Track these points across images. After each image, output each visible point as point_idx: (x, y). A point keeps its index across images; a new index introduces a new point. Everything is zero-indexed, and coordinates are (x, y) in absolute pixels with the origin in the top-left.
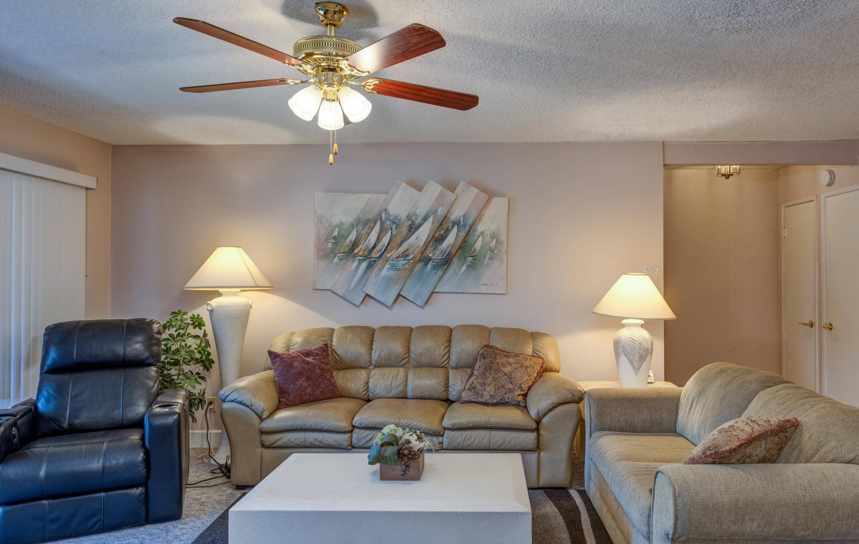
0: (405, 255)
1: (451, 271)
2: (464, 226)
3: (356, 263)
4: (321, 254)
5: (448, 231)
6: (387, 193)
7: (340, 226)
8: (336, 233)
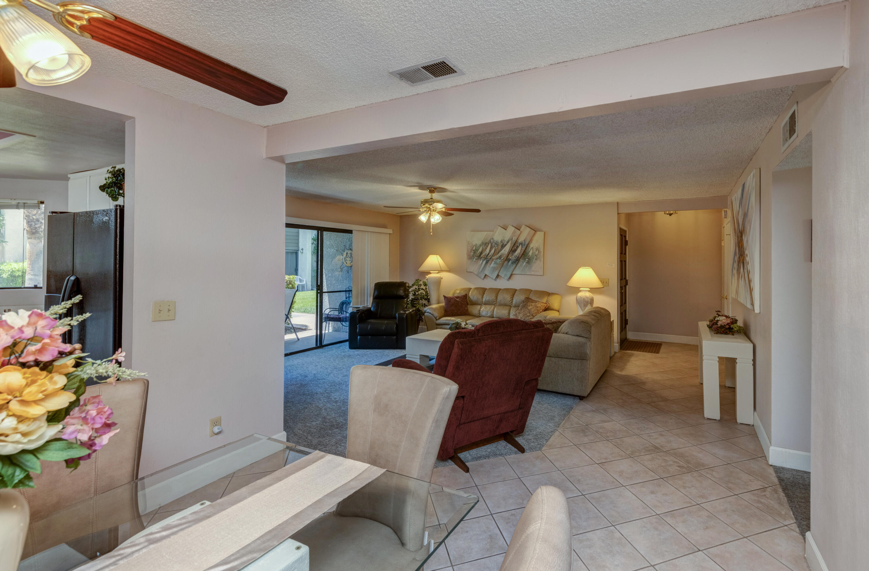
0: (500, 257)
1: (519, 265)
2: (524, 245)
3: (481, 261)
4: (469, 257)
5: (518, 247)
6: (493, 231)
7: (476, 245)
8: (474, 249)
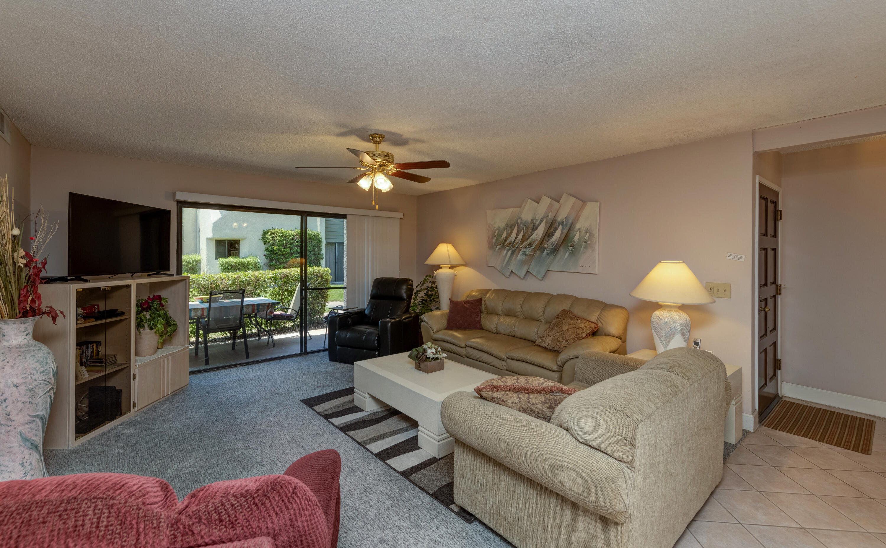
0: (530, 245)
1: (559, 256)
2: (566, 225)
3: (506, 251)
4: (490, 246)
5: (556, 229)
6: (521, 207)
7: (499, 229)
8: (496, 233)
